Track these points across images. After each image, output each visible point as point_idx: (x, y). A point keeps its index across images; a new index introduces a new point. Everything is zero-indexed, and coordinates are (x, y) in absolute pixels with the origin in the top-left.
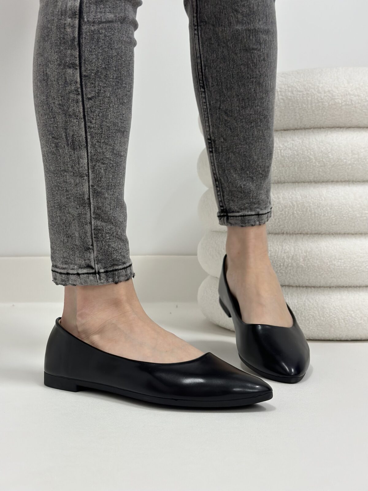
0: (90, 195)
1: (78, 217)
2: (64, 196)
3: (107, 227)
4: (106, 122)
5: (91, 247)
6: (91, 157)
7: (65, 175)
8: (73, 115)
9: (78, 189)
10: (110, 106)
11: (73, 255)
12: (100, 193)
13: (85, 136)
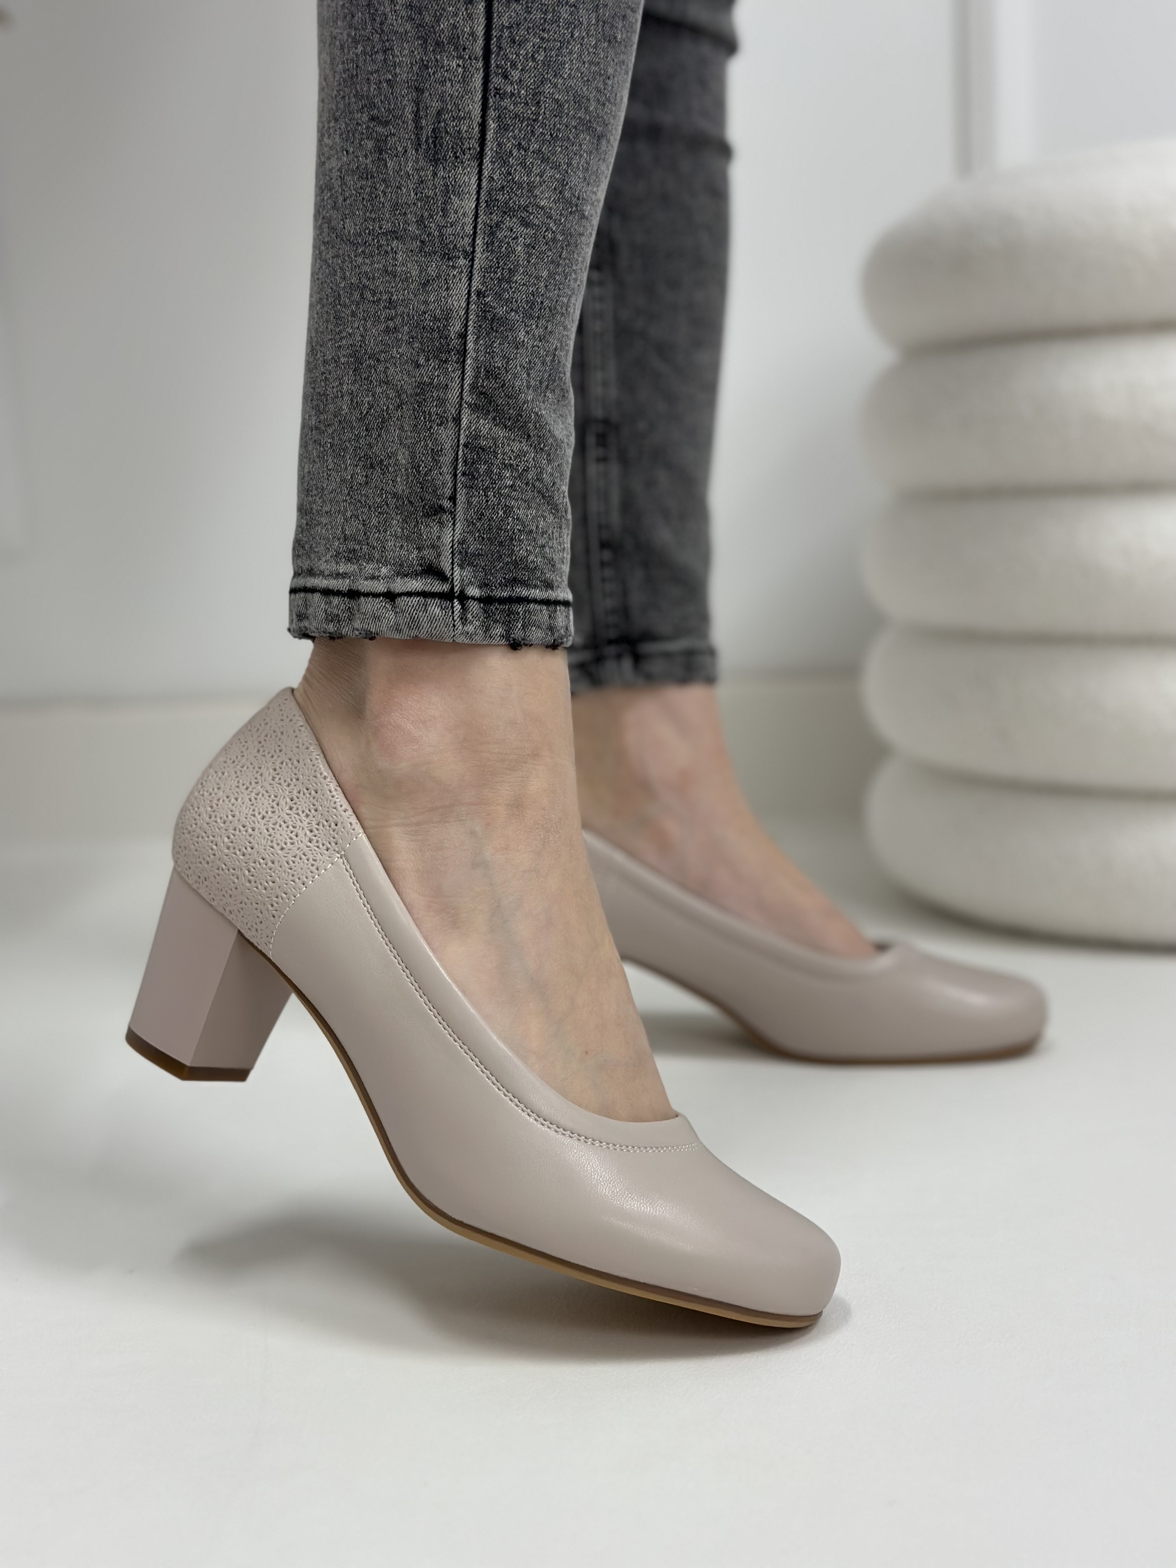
0: (467, 322)
1: (416, 395)
2: (378, 320)
3: (508, 445)
4: (555, 86)
5: (447, 504)
6: (489, 193)
7: (392, 249)
8: (449, 43)
9: (432, 298)
10: (572, 36)
11: (379, 531)
12: (503, 321)
13: (479, 120)
